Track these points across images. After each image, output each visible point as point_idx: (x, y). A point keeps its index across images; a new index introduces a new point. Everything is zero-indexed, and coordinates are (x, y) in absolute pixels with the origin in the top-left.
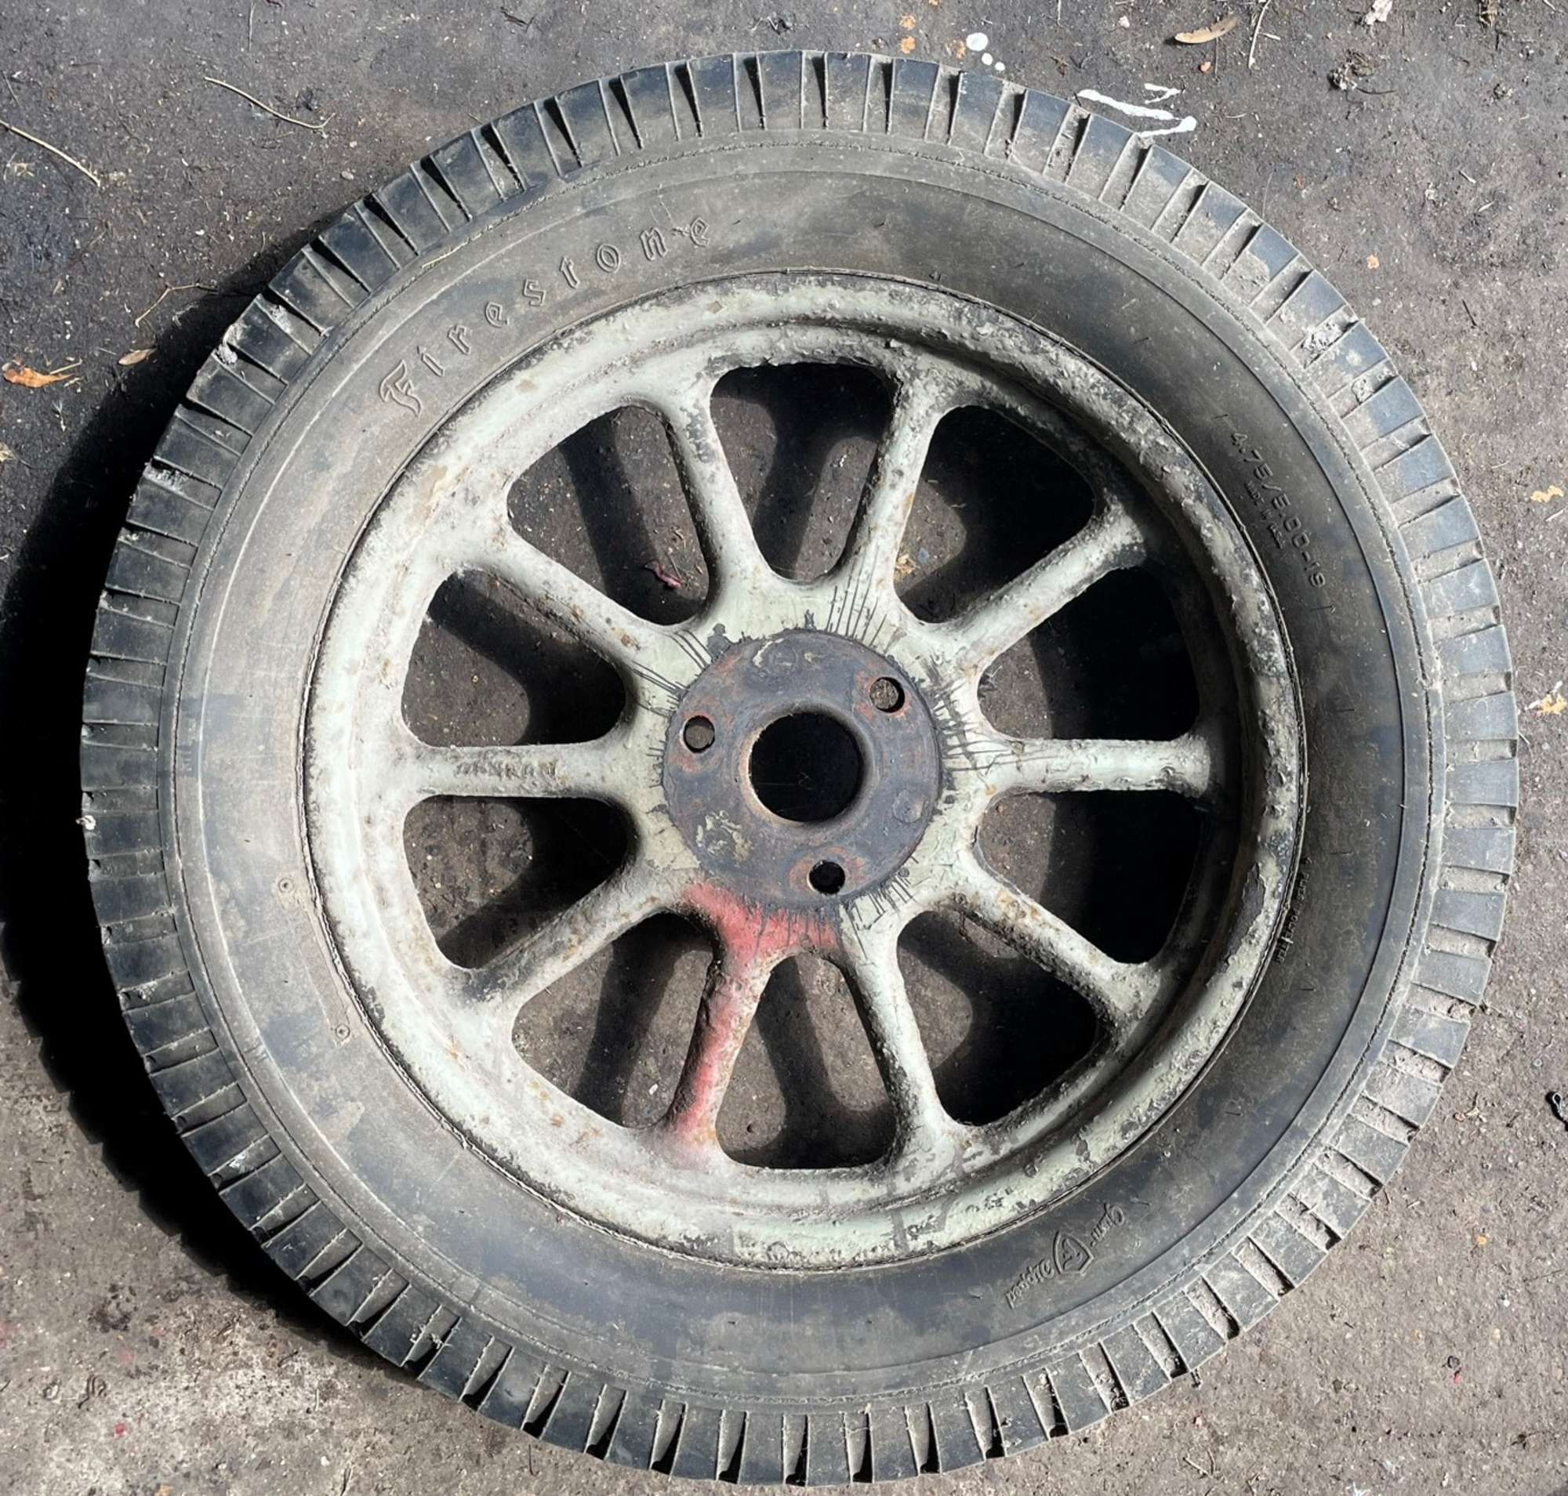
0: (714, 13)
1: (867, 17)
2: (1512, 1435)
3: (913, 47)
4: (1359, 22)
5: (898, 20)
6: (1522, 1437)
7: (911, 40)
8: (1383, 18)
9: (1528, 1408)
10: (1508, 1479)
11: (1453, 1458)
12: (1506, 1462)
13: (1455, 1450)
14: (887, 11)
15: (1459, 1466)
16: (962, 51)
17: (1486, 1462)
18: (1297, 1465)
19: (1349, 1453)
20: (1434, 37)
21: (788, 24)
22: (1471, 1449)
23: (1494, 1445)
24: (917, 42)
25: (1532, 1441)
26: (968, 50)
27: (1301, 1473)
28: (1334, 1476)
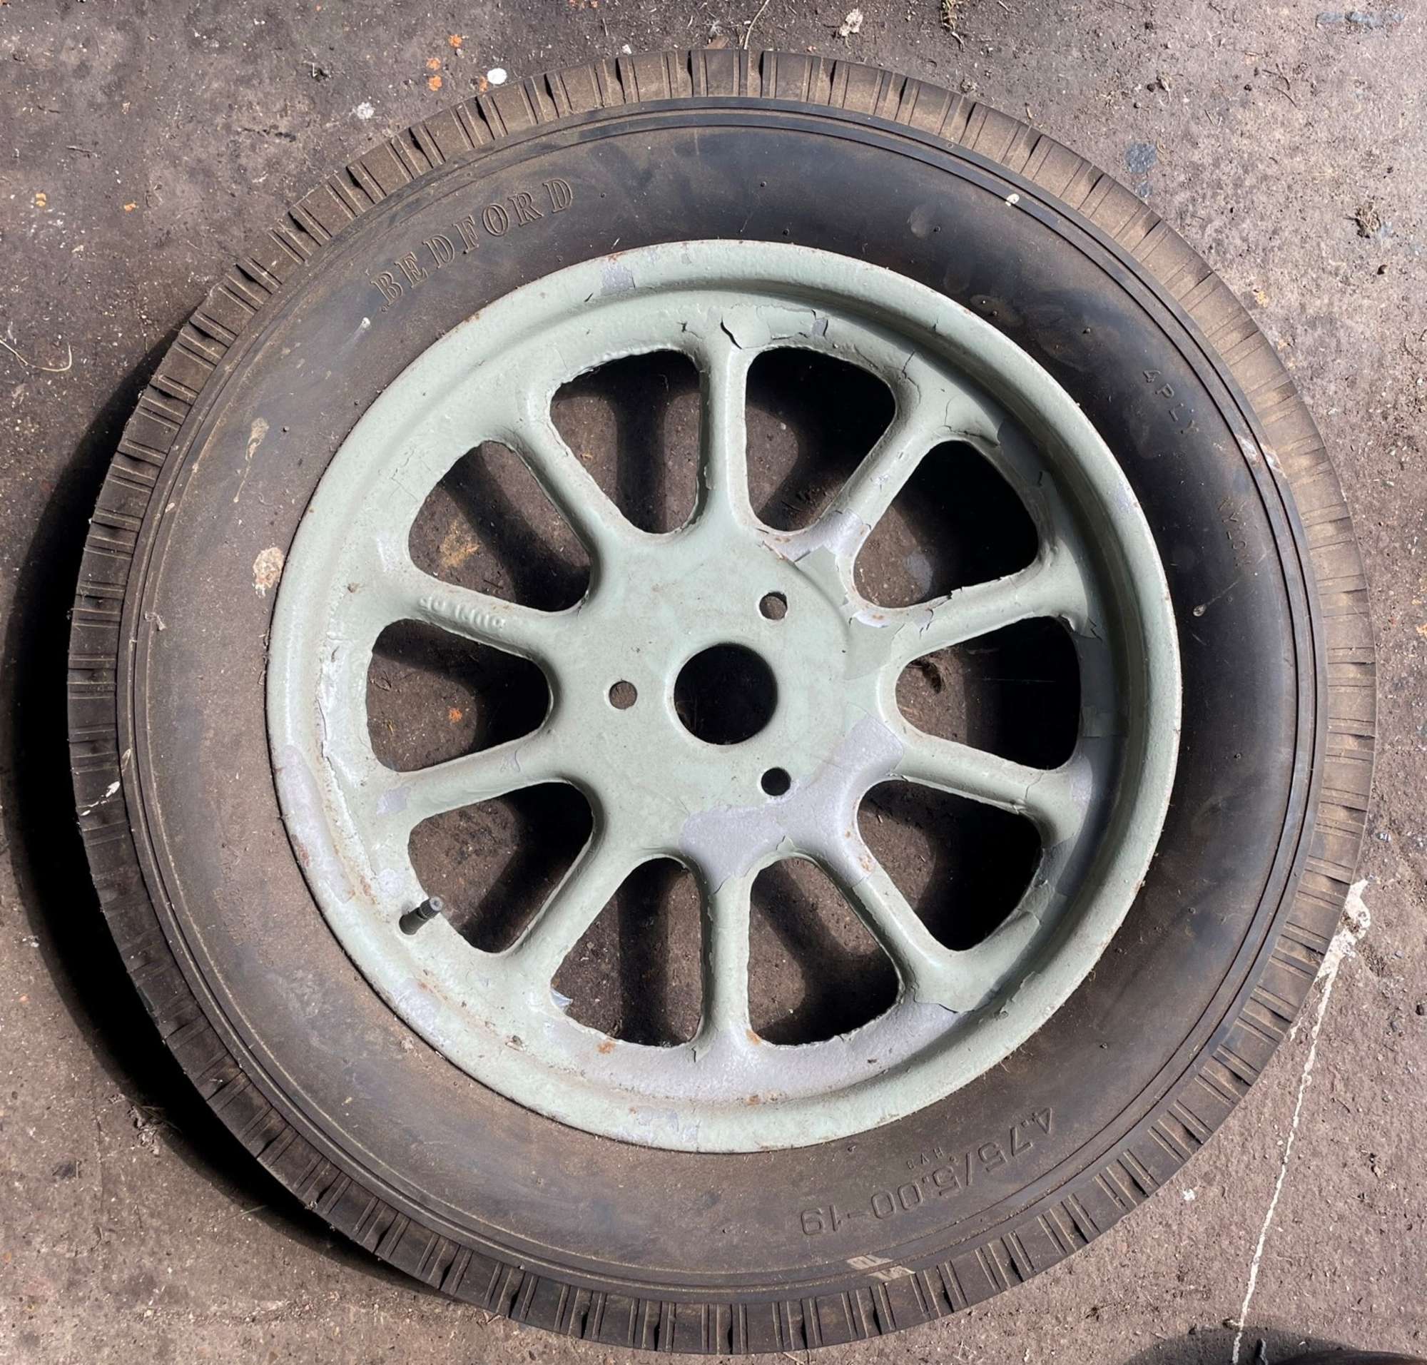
0: (259, 68)
1: (396, 61)
2: (1086, 1309)
3: (440, 85)
4: (836, 35)
5: (424, 62)
6: (1095, 1309)
7: (437, 78)
8: (856, 30)
9: (1098, 1282)
10: (1085, 1350)
11: (1032, 1334)
12: (1082, 1336)
13: (1034, 1327)
14: (414, 56)
15: (1039, 1342)
16: (485, 85)
17: (1063, 1336)
18: (887, 1350)
19: (935, 1336)
20: (904, 45)
21: (326, 72)
22: (1048, 1324)
23: (1069, 1319)
24: (443, 80)
25: (1105, 1313)
26: (489, 84)
27: (891, 1358)
28: (923, 1359)
